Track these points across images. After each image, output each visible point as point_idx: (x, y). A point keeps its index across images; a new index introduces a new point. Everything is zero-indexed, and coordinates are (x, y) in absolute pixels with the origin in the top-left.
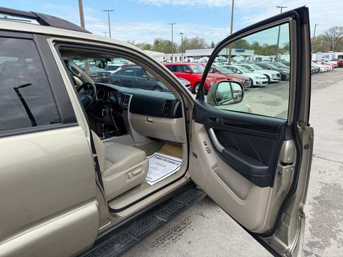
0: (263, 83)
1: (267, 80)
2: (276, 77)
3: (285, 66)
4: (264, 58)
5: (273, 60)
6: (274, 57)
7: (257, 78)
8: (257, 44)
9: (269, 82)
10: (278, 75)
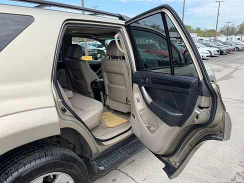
0: (207, 56)
1: (210, 54)
2: (216, 53)
3: (222, 45)
4: (205, 39)
5: (212, 40)
6: (212, 38)
7: (203, 53)
8: (199, 29)
9: (211, 56)
10: (218, 51)
